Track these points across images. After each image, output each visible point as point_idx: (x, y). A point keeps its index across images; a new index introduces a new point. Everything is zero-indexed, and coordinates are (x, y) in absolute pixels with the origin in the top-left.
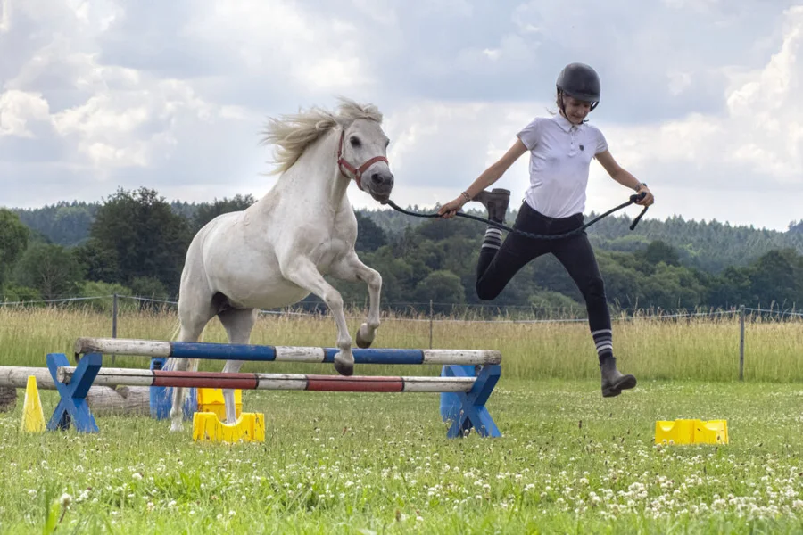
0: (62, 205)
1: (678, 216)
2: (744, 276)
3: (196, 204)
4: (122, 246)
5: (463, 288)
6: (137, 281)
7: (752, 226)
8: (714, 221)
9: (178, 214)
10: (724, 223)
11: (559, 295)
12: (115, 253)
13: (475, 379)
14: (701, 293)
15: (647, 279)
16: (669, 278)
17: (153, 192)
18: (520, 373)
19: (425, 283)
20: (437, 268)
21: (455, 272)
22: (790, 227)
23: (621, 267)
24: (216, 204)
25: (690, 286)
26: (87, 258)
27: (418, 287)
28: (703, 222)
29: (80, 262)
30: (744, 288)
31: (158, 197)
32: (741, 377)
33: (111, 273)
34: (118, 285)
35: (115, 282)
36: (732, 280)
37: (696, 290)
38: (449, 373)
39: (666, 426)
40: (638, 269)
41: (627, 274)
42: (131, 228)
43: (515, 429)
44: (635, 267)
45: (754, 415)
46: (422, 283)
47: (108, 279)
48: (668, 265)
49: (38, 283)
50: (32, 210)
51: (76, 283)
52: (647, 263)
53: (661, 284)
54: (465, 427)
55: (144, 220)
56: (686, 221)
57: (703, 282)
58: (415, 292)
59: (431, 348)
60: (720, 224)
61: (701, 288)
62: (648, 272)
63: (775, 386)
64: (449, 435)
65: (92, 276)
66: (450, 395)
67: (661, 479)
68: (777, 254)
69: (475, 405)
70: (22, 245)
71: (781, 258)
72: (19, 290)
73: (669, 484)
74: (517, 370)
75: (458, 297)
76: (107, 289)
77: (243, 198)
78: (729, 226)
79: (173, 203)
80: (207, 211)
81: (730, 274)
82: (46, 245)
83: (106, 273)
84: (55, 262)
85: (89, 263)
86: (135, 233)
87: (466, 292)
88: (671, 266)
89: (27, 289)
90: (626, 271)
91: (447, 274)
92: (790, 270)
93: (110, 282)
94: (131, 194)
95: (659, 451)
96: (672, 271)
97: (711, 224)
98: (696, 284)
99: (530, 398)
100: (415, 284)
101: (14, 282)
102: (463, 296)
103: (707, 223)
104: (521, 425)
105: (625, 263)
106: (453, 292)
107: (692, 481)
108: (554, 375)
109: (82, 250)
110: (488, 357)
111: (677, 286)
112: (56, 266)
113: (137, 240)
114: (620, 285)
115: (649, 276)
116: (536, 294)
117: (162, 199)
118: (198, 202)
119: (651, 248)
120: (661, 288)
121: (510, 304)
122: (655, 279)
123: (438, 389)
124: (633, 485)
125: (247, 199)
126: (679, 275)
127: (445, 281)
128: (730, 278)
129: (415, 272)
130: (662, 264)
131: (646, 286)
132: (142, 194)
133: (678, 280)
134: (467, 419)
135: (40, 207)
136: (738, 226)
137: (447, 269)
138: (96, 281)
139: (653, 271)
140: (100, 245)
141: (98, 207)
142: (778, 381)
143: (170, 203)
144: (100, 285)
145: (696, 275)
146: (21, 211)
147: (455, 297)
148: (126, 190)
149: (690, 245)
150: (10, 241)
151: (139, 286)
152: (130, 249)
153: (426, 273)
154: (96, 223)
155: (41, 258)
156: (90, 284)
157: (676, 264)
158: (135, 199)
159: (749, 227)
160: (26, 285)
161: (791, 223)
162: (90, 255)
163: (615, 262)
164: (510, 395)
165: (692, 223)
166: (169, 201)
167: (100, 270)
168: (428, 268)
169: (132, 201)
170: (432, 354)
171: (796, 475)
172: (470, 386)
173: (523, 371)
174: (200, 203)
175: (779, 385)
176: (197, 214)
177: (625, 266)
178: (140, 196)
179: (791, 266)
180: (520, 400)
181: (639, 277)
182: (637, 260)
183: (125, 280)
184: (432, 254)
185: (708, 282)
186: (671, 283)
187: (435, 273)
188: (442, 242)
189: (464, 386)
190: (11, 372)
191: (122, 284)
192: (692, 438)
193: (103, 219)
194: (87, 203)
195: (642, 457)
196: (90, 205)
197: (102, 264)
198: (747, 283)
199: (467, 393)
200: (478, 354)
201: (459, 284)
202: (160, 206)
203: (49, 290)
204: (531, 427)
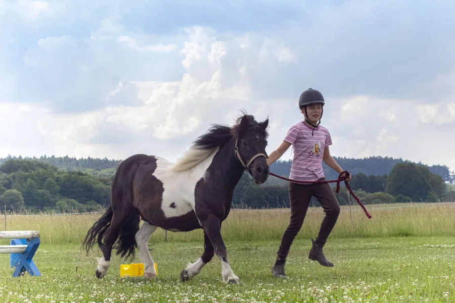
5: (23, 198)
11: (73, 200)
13: (26, 246)
18: (52, 241)
19: (3, 196)
20: (9, 188)
21: (19, 190)
23: (105, 185)
32: (166, 240)
38: (13, 243)
39: (125, 267)
43: (49, 271)
45: (172, 260)
54: (21, 271)
59: (6, 230)
63: (183, 244)
64: (14, 275)
66: (15, 254)
67: (121, 296)
69: (27, 259)
73: (125, 298)
74: (51, 240)
75: (20, 203)
87: (24, 200)
91: (14, 191)
95: (122, 280)
99: (58, 254)
102: (23, 202)
104: (51, 269)
105: (107, 183)
106: (18, 201)
107: (137, 296)
108: (70, 242)
110: (33, 234)
114: (104, 194)
116: (61, 200)
121: (47, 206)
123: (8, 252)
124: (106, 299)
127: (12, 194)
134: (23, 267)
137: (14, 188)
142: (185, 242)
147: (19, 202)
153: (4, 191)
163: (102, 183)
164: (47, 253)
168: (4, 188)
170: (4, 234)
171: (191, 290)
172: (24, 250)
173: (53, 240)
175: (185, 243)
177: (107, 185)
180: (52, 256)
184: (7, 181)
187: (9, 191)
188: (11, 175)
189: (21, 250)
192: (139, 273)
195: (113, 284)
199: (23, 253)
200: (28, 233)
201: (21, 196)
204: (57, 270)
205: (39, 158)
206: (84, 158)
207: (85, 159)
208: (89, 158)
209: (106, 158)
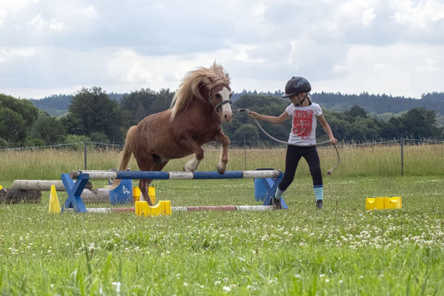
0: (54, 97)
1: (366, 93)
2: (400, 122)
3: (121, 94)
4: (85, 117)
5: (258, 132)
6: (93, 134)
7: (403, 96)
8: (384, 94)
9: (112, 99)
10: (389, 96)
12: (82, 120)
14: (378, 131)
15: (351, 125)
16: (362, 124)
17: (100, 88)
19: (239, 131)
20: (245, 122)
21: (254, 125)
22: (422, 96)
23: (338, 119)
24: (132, 94)
25: (373, 127)
26: (67, 122)
27: (235, 132)
28: (378, 95)
29: (64, 125)
30: (401, 128)
31: (102, 91)
32: (402, 174)
33: (80, 130)
34: (83, 136)
35: (82, 134)
36: (394, 124)
37: (376, 129)
39: (371, 201)
40: (346, 120)
41: (341, 123)
42: (89, 107)
44: (345, 119)
46: (237, 130)
47: (79, 133)
48: (361, 117)
49: (43, 136)
50: (39, 99)
51: (63, 136)
52: (351, 117)
53: (358, 127)
55: (95, 103)
56: (370, 95)
57: (379, 125)
58: (234, 135)
60: (387, 96)
61: (378, 128)
62: (352, 121)
65: (71, 132)
68: (416, 110)
70: (35, 117)
71: (418, 112)
72: (34, 140)
75: (256, 137)
76: (78, 138)
77: (145, 91)
78: (392, 97)
79: (110, 94)
80: (127, 97)
81: (393, 121)
82: (47, 117)
83: (77, 130)
84: (51, 126)
85: (69, 125)
86: (91, 110)
87: (260, 135)
88: (363, 118)
89: (38, 139)
90: (340, 121)
91: (250, 125)
92: (423, 118)
93: (80, 135)
94: (89, 90)
96: (363, 120)
97: (382, 96)
98: (376, 127)
100: (234, 131)
101: (32, 136)
102: (258, 136)
103: (381, 95)
105: (340, 117)
106: (253, 135)
109: (65, 119)
111: (366, 128)
112: (52, 128)
113: (92, 113)
114: (338, 128)
115: (352, 123)
117: (104, 92)
118: (122, 93)
119: (353, 109)
120: (359, 129)
122: (355, 125)
125: (147, 90)
126: (367, 123)
127: (249, 129)
128: (393, 123)
129: (234, 125)
130: (358, 117)
131: (351, 128)
132: (94, 90)
133: (367, 124)
135: (43, 98)
136: (396, 97)
137: (250, 123)
138: (73, 134)
139: (354, 121)
140: (74, 116)
141: (72, 97)
142: (421, 175)
143: (108, 94)
144: (75, 136)
145: (376, 122)
146: (34, 100)
147: (254, 137)
148: (86, 88)
149: (372, 107)
150: (28, 115)
151: (95, 136)
152: (89, 118)
153: (239, 126)
154: (72, 105)
155: (44, 124)
156: (69, 136)
157: (366, 117)
158: (91, 92)
159: (402, 97)
160: (37, 137)
161: (423, 94)
162: (69, 122)
163: (334, 117)
165: (373, 96)
166: (108, 93)
167: (74, 129)
168: (240, 123)
169: (89, 94)
171: (440, 224)
174: (123, 93)
175: (421, 177)
176: (122, 99)
177: (340, 119)
178: (93, 91)
179: (424, 116)
181: (347, 124)
182: (346, 115)
183: (87, 134)
184: (242, 116)
185: (382, 126)
186: (363, 126)
187: (244, 125)
190: (38, 183)
191: (86, 135)
192: (384, 206)
193: (75, 103)
194: (66, 95)
196: (68, 96)
197: (75, 126)
198: (402, 125)
201: (256, 131)
202: (103, 96)
203: (49, 140)
205: (273, 93)
206: (317, 93)
207: (319, 94)
208: (323, 92)
209: (339, 93)
